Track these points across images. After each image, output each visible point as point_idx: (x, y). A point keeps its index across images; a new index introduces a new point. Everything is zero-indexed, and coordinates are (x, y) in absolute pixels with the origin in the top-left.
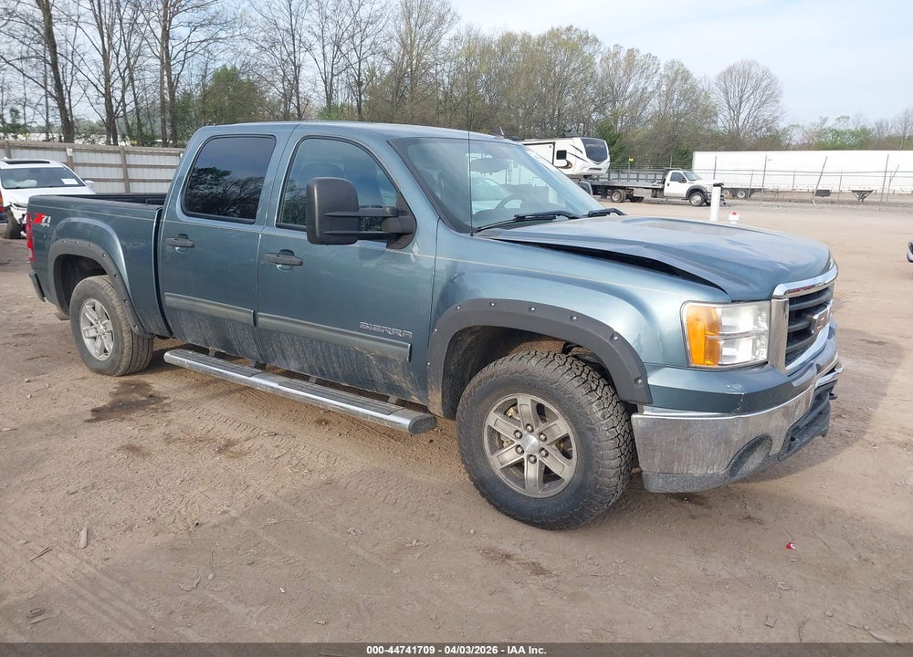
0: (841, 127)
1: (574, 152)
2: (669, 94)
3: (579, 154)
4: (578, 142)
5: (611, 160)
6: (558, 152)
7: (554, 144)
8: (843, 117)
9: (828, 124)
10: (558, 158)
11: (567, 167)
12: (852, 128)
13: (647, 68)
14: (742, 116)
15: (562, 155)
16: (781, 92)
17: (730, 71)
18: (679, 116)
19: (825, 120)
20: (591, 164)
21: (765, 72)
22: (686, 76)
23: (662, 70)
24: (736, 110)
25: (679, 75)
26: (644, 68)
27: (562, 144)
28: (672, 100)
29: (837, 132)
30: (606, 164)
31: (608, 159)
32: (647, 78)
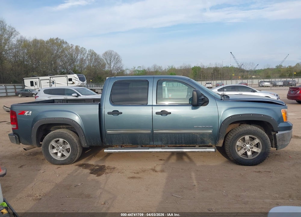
0: (139, 69)
1: (75, 79)
2: (91, 60)
3: (76, 79)
4: (75, 75)
5: (87, 81)
6: (69, 79)
7: (67, 76)
8: (139, 67)
9: (136, 69)
10: (69, 81)
11: (73, 84)
12: (142, 69)
13: (83, 52)
14: (112, 66)
15: (70, 80)
16: (122, 60)
17: (106, 53)
18: (95, 66)
19: (135, 68)
20: (81, 82)
21: (116, 54)
22: (95, 54)
23: (87, 52)
24: (110, 64)
25: (93, 54)
26: (82, 52)
27: (70, 76)
28: (92, 62)
29: (138, 71)
30: (85, 82)
31: (86, 81)
32: (83, 55)
